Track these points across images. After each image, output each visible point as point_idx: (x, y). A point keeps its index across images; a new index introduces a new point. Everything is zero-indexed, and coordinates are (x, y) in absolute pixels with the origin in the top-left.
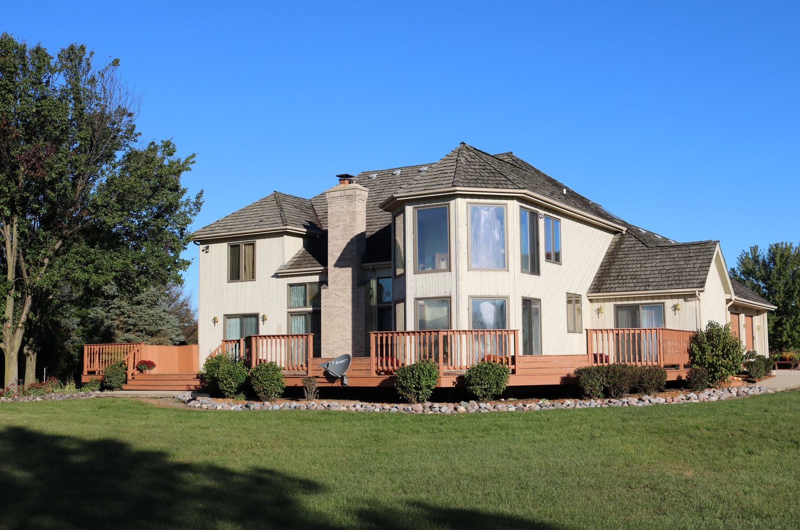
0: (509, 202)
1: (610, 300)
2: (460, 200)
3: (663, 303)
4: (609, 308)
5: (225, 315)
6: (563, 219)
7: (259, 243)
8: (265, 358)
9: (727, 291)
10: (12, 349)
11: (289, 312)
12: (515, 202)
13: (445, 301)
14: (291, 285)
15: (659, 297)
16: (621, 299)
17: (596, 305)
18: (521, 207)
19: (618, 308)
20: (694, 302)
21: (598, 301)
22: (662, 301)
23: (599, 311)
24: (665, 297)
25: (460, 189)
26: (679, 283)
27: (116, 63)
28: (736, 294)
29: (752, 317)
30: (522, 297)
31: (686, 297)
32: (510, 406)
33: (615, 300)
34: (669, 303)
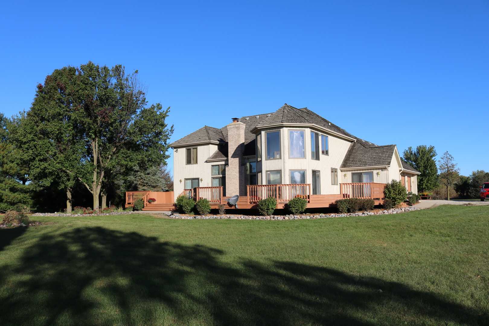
0: (306, 129)
1: (349, 171)
2: (285, 128)
3: (373, 172)
4: (349, 174)
5: (185, 179)
6: (329, 136)
7: (199, 148)
8: (202, 197)
9: (400, 166)
10: (96, 193)
11: (212, 177)
12: (309, 129)
13: (279, 172)
14: (213, 166)
15: (371, 169)
16: (355, 170)
17: (344, 173)
18: (311, 131)
19: (353, 174)
20: (386, 171)
21: (344, 171)
22: (372, 171)
23: (345, 175)
24: (373, 169)
25: (285, 124)
26: (379, 163)
27: (137, 72)
28: (403, 167)
29: (410, 177)
30: (312, 170)
31: (382, 169)
32: (307, 217)
33: (352, 170)
34: (375, 172)
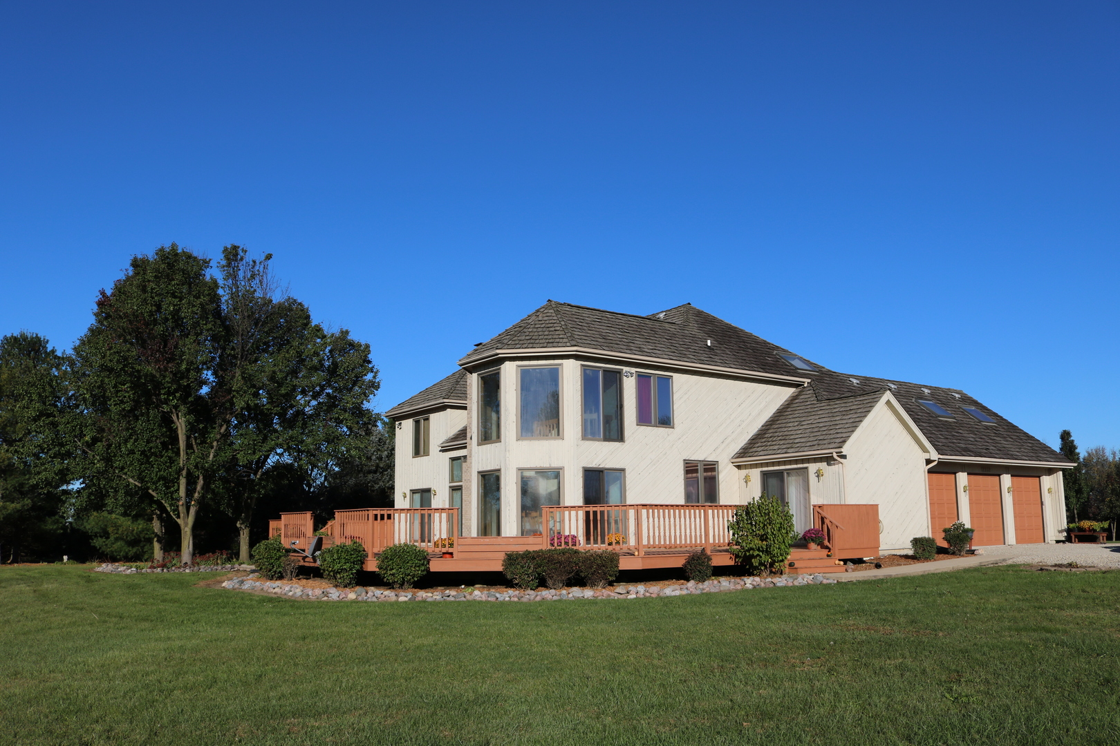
1: (756, 466)
2: (507, 363)
3: (806, 468)
4: (756, 474)
5: (411, 490)
6: (676, 376)
7: (433, 416)
9: (925, 450)
11: (450, 487)
12: (572, 361)
14: (453, 459)
15: (803, 461)
16: (767, 465)
17: (744, 472)
18: (582, 365)
19: (765, 476)
20: (836, 466)
21: (746, 467)
22: (805, 465)
23: (747, 480)
24: (808, 461)
25: (503, 352)
26: (819, 444)
27: (269, 257)
28: (940, 451)
29: (1039, 477)
30: (583, 467)
31: (829, 460)
33: (762, 465)
34: (813, 468)
